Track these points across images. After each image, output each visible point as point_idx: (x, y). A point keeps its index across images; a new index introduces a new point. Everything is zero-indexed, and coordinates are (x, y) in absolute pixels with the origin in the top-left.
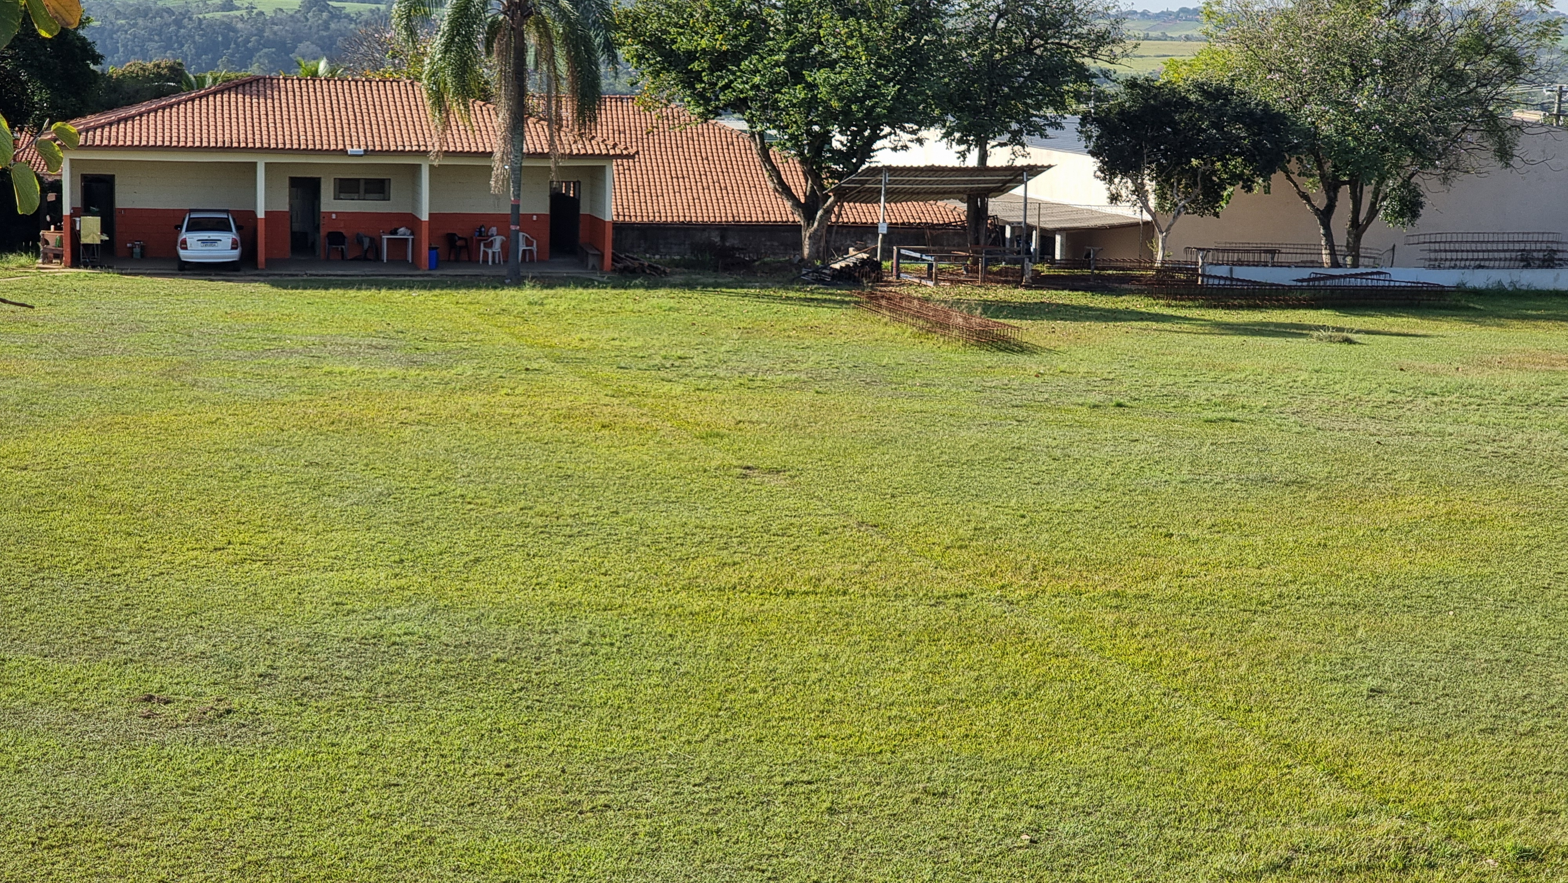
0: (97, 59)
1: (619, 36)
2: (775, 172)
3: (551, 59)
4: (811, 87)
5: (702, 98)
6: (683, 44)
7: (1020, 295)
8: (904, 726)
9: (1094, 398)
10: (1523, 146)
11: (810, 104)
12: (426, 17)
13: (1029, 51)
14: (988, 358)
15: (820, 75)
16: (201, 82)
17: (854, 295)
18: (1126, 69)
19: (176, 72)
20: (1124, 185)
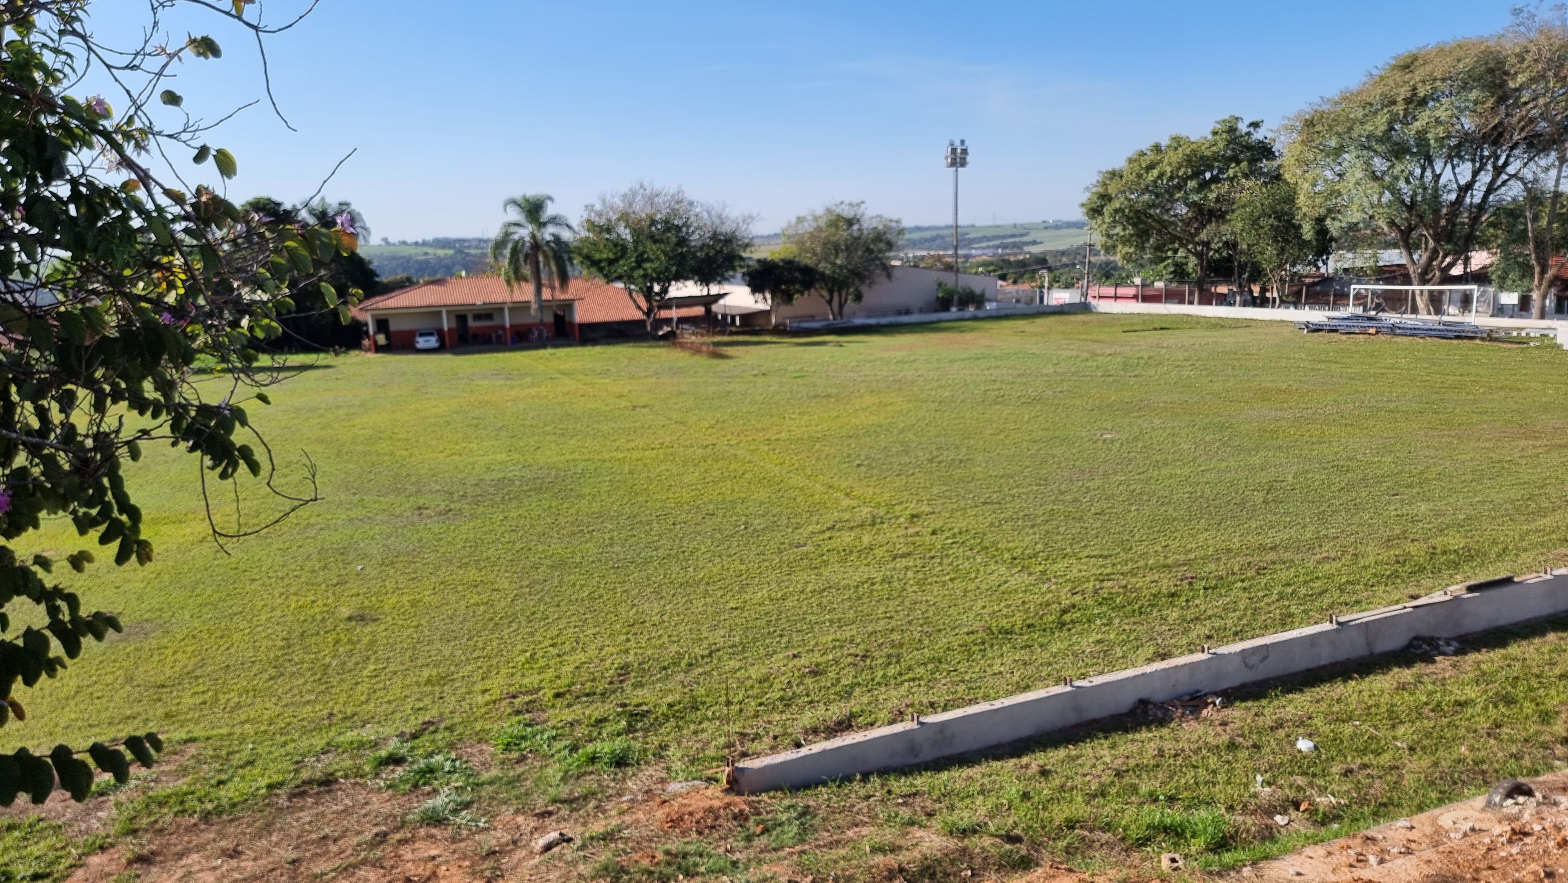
0: (377, 276)
1: (573, 255)
2: (635, 301)
3: (549, 266)
4: (645, 270)
5: (606, 276)
6: (597, 256)
7: (726, 338)
8: (697, 493)
9: (755, 372)
10: (895, 273)
11: (645, 276)
12: (501, 254)
13: (721, 251)
14: (716, 361)
15: (648, 265)
16: (418, 282)
17: (668, 343)
18: (756, 256)
19: (409, 280)
20: (759, 296)
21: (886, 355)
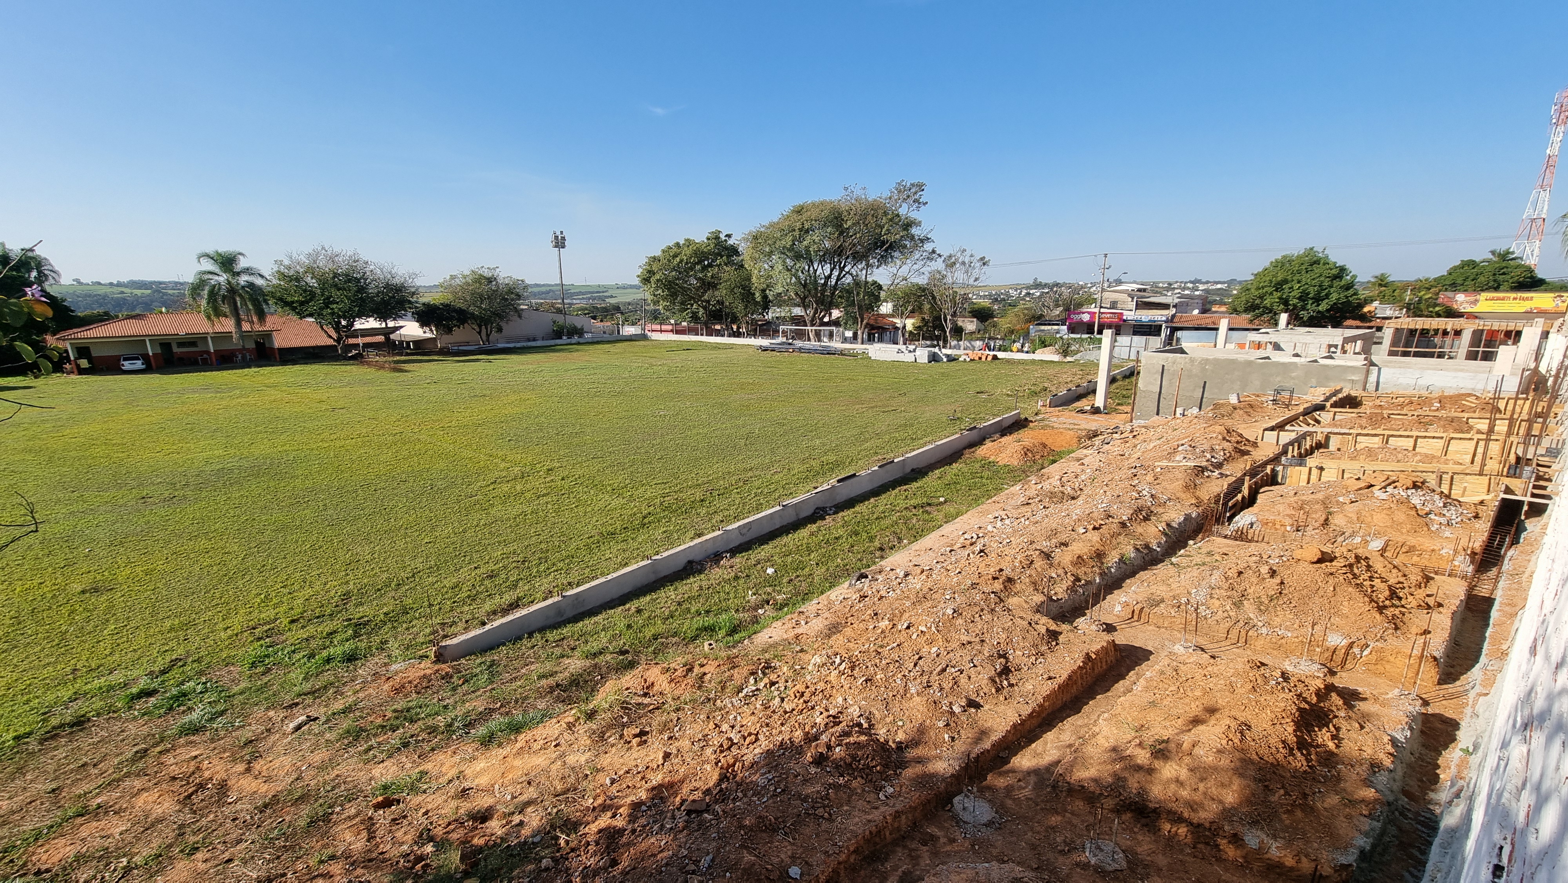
1: (268, 298)
2: (326, 332)
3: (246, 305)
4: (332, 309)
5: (298, 314)
6: (289, 299)
7: (403, 358)
8: (391, 467)
9: (428, 381)
10: (524, 314)
11: (333, 314)
12: (199, 294)
13: (394, 297)
14: (397, 374)
15: (335, 306)
16: (117, 317)
17: (356, 362)
18: (423, 300)
20: (427, 329)
21: (521, 367)
